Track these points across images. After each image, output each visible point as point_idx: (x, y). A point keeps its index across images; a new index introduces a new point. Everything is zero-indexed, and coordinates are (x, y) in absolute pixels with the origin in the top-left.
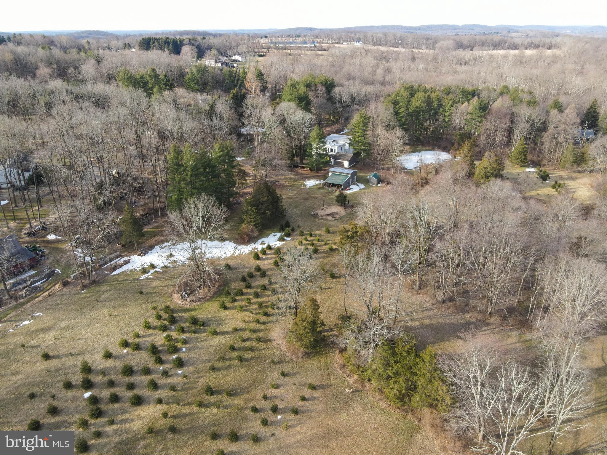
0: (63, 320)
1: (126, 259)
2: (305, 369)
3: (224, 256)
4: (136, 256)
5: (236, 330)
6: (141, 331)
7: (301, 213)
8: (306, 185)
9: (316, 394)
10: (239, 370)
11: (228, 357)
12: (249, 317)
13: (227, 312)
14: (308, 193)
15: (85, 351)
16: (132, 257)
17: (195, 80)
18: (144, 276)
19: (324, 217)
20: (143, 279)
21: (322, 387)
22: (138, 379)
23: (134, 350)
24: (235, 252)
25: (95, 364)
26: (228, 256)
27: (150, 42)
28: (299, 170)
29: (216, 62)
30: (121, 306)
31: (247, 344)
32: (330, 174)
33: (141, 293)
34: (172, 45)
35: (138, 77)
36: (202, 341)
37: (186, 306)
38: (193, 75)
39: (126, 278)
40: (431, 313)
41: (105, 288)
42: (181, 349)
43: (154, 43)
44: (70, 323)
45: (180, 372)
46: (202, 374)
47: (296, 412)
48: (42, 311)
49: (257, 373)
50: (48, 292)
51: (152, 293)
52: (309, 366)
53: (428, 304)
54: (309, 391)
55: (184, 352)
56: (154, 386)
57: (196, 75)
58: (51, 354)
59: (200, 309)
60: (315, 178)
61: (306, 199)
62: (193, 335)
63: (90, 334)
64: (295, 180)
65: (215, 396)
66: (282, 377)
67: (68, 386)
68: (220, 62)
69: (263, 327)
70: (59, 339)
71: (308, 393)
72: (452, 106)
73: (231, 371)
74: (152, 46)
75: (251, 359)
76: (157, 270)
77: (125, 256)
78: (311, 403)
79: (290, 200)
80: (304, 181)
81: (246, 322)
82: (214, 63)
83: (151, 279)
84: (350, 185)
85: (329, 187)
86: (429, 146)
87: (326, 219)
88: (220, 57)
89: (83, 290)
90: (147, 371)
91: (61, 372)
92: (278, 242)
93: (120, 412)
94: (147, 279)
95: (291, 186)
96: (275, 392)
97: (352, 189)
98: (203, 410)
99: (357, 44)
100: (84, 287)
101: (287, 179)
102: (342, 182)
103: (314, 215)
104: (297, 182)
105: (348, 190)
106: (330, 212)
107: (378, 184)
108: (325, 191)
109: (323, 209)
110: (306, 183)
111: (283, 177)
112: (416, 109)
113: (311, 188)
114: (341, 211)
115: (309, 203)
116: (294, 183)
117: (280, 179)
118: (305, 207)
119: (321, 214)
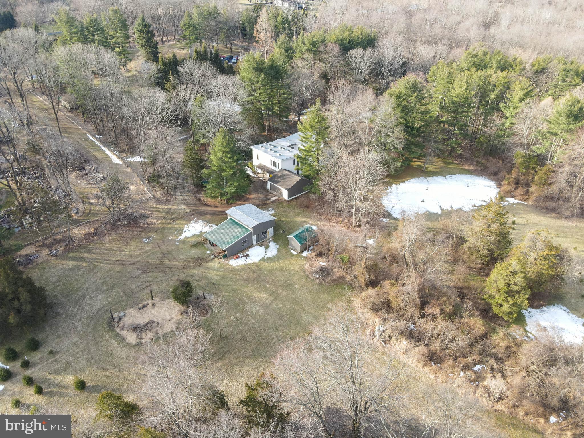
32: (229, 218)
80: (189, 221)
84: (250, 246)
87: (121, 341)
97: (248, 255)
101: (168, 212)
102: (229, 243)
103: (116, 320)
104: (177, 222)
105: (239, 257)
106: (146, 321)
107: (305, 250)
108: (200, 252)
109: (144, 306)
110: (186, 228)
111: (166, 207)
112: (455, 99)
113: (183, 242)
114: (171, 319)
115: (142, 282)
116: (170, 224)
117: (157, 211)
118: (124, 293)
119: (128, 321)
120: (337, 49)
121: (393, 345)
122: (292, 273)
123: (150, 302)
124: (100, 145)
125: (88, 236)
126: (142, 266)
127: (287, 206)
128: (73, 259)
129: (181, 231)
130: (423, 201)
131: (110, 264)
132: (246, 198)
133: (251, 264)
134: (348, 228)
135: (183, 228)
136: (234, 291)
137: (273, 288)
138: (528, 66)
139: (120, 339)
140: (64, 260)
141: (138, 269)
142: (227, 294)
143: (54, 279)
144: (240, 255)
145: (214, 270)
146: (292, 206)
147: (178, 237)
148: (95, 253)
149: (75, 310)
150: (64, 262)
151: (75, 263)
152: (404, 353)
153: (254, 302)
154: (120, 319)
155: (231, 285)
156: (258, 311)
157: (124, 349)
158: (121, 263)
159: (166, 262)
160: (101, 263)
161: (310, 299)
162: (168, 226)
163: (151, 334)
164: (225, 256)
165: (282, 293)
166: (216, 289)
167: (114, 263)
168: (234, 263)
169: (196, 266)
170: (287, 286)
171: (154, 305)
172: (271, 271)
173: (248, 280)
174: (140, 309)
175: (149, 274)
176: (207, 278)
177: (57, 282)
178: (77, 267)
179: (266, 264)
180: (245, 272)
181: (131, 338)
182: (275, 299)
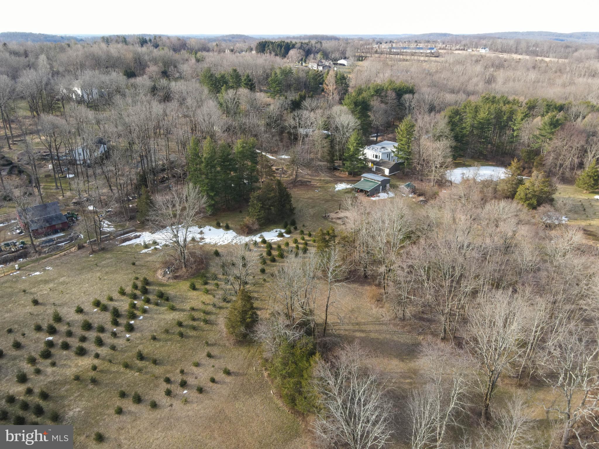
0: (64, 276)
1: (138, 234)
2: (232, 355)
3: (221, 243)
4: (147, 232)
5: (193, 309)
6: (116, 295)
7: (314, 214)
8: (335, 188)
9: (228, 379)
10: (176, 344)
11: (173, 331)
12: (210, 300)
13: (195, 293)
14: (332, 196)
15: (66, 304)
16: (144, 233)
17: (276, 81)
18: (144, 251)
19: (334, 220)
20: (143, 253)
21: (237, 374)
22: (92, 335)
23: (102, 311)
24: (232, 242)
25: (67, 316)
26: (224, 244)
27: (265, 45)
28: (337, 174)
29: (318, 65)
30: (113, 273)
31: (195, 323)
32: (362, 179)
33: (134, 264)
34: (284, 48)
35: (219, 76)
36: (159, 314)
37: (163, 281)
38: (277, 76)
39: (129, 250)
40: (384, 328)
41: (109, 256)
42: (139, 317)
43: (269, 46)
44: (67, 280)
45: (128, 336)
46: (145, 341)
47: (200, 390)
48: (53, 267)
49: (189, 350)
50: (65, 252)
51: (143, 266)
52: (237, 353)
53: (387, 319)
54: (224, 375)
55: (141, 320)
56: (100, 342)
57: (279, 76)
58: (40, 301)
59: (174, 286)
60: (348, 182)
61: (327, 201)
62: (156, 307)
63: (77, 291)
64: (327, 182)
65: (143, 362)
66: (208, 358)
67: (39, 328)
68: (321, 65)
69: (218, 311)
70: (53, 291)
71: (220, 376)
72: (522, 120)
73: (169, 343)
74: (266, 49)
75: (191, 337)
76: (157, 247)
77: (138, 232)
78: (219, 386)
79: (311, 201)
80: (336, 184)
81: (205, 304)
82: (316, 66)
83: (149, 254)
84: (379, 193)
85: (357, 192)
86: (494, 162)
87: (334, 223)
88: (323, 61)
89: (92, 254)
90: (102, 329)
91: (40, 317)
92: (277, 238)
93: (65, 357)
94: (146, 253)
95: (320, 187)
96: (194, 369)
97: (379, 196)
98: (128, 371)
99: (483, 51)
100: (93, 252)
101: (320, 180)
102: (369, 189)
104: (329, 184)
108: (351, 195)
109: (337, 212)
110: (336, 186)
112: (481, 121)
113: (338, 191)
117: (314, 180)
119: (333, 217)
120: (394, 95)
138: (524, 104)
141: (322, 201)
144: (375, 195)
147: (334, 190)
154: (329, 216)
158: (311, 198)
159: (335, 198)
162: (325, 185)
164: (368, 196)
168: (373, 199)
171: (341, 212)
175: (330, 203)
179: (391, 199)
181: (339, 222)
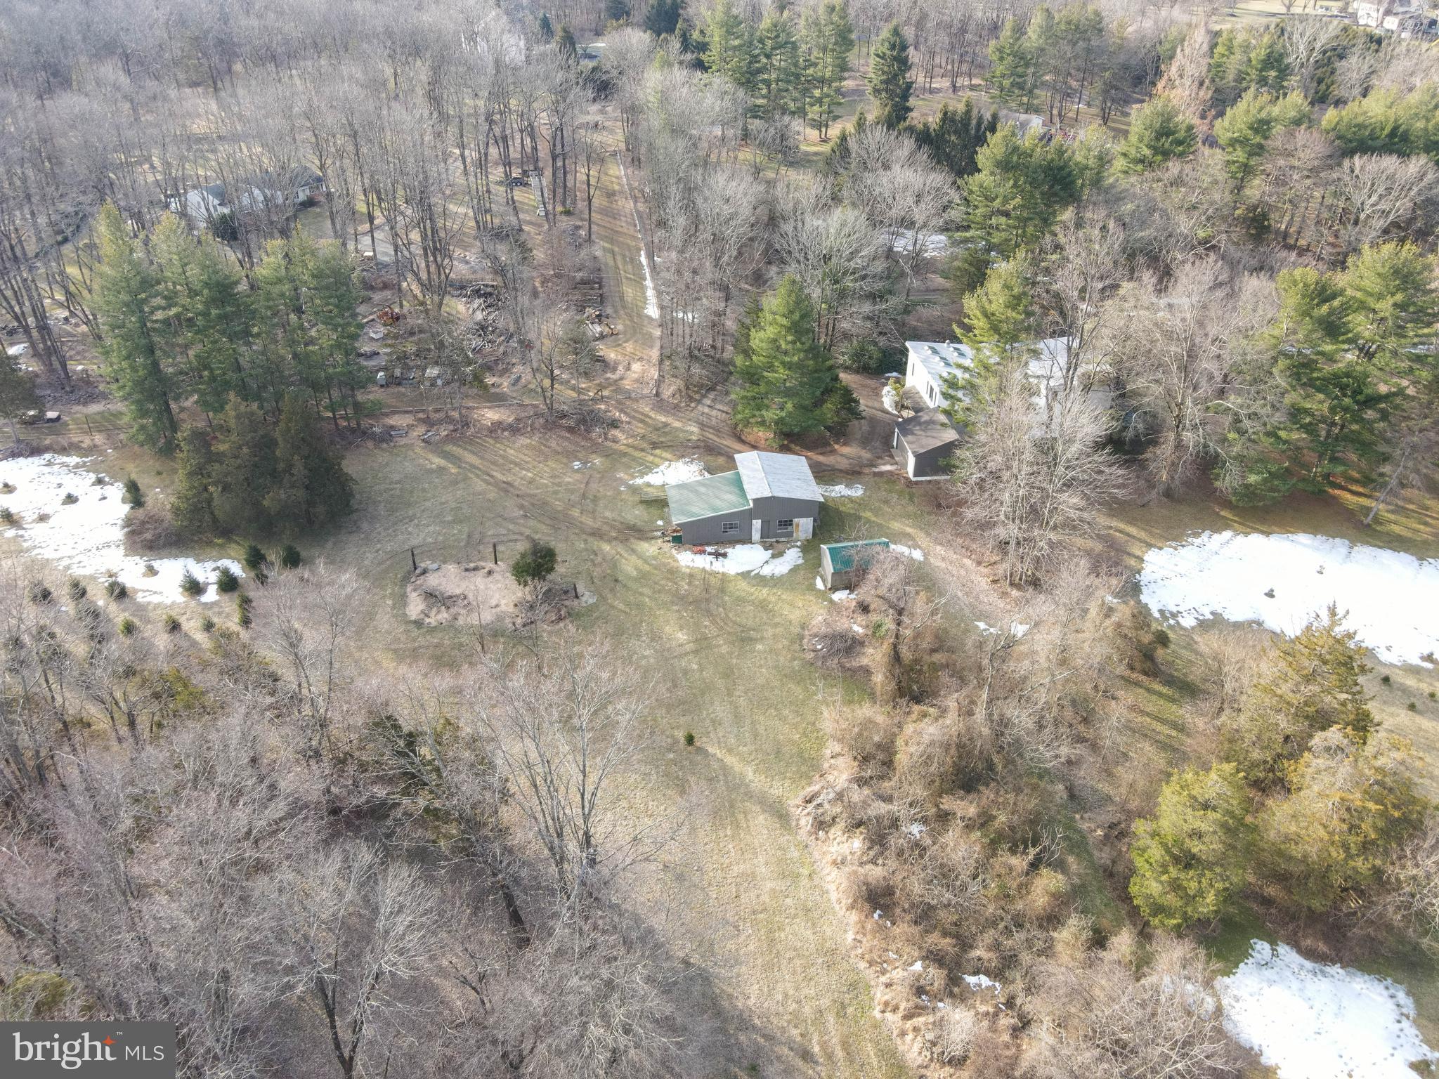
84: (743, 541)
97: (723, 555)
101: (657, 430)
102: (693, 515)
103: (418, 571)
104: (658, 452)
105: (704, 552)
106: (457, 592)
107: (846, 588)
108: (646, 517)
109: (475, 569)
110: (662, 467)
111: (663, 419)
113: (635, 490)
114: (497, 606)
115: (509, 530)
116: (643, 450)
117: (642, 421)
118: (469, 536)
119: (432, 581)
121: (831, 837)
122: (777, 620)
123: (490, 565)
124: (648, 275)
125: (497, 427)
126: (533, 505)
127: (901, 493)
128: (447, 456)
129: (649, 468)
130: (1270, 594)
131: (488, 483)
132: (829, 449)
133: (716, 573)
134: (994, 582)
135: (658, 466)
136: (640, 606)
137: (711, 631)
139: (402, 600)
140: (432, 452)
141: (522, 507)
142: (621, 606)
143: (396, 477)
144: (709, 549)
145: (640, 557)
146: (911, 497)
147: (634, 478)
148: (482, 458)
149: (383, 534)
150: (430, 456)
151: (443, 462)
152: (834, 863)
153: (652, 640)
154: (424, 572)
155: (642, 594)
156: (645, 657)
157: (393, 620)
158: (506, 488)
159: (575, 513)
160: (478, 476)
161: (761, 681)
162: (638, 454)
163: (445, 615)
164: (678, 540)
165: (719, 646)
166: (612, 590)
167: (496, 484)
168: (687, 559)
169: (616, 539)
170: (742, 640)
171: (490, 573)
172: (740, 601)
173: (681, 599)
174: (467, 570)
175: (532, 523)
176: (614, 565)
177: (398, 482)
178: (441, 470)
179: (743, 585)
180: (690, 584)
181: (415, 607)
182: (696, 652)
